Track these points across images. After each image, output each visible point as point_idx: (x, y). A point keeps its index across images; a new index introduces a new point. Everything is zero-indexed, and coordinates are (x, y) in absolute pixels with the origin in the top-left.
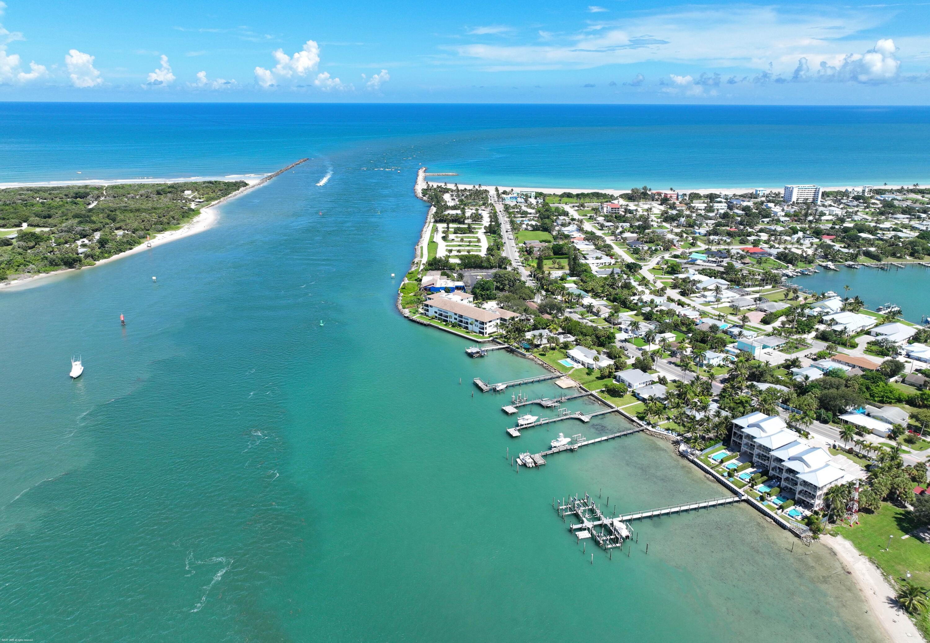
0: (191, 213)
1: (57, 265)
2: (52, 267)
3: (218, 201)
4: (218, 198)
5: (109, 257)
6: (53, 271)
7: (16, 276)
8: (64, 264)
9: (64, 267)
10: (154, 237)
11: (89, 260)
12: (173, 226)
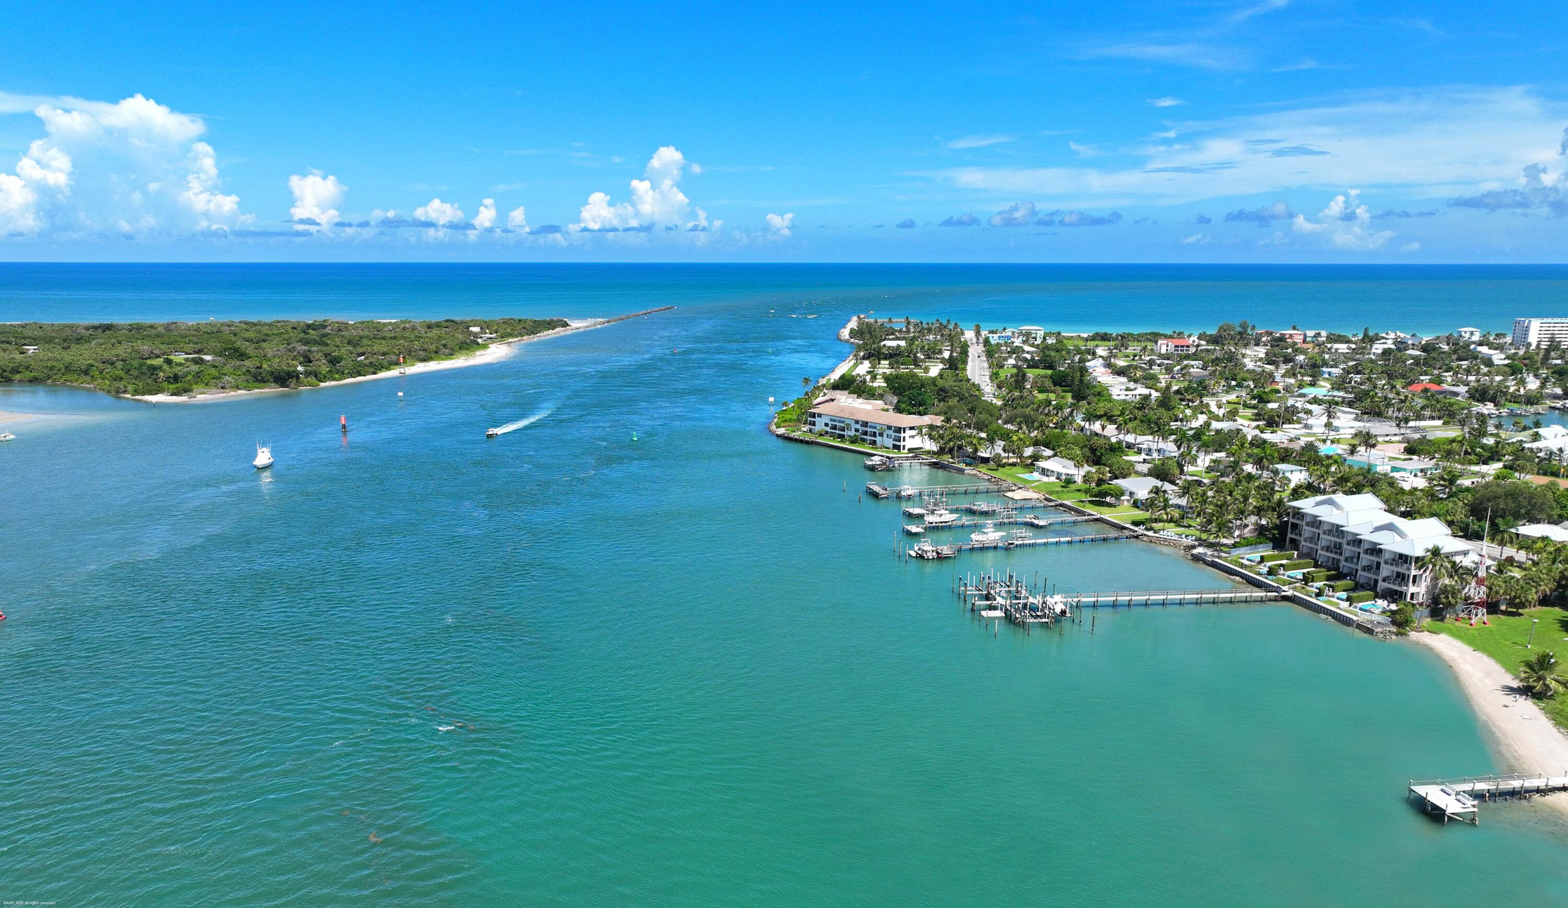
0: (475, 346)
1: (263, 381)
2: (257, 384)
3: (520, 338)
4: (521, 335)
5: (341, 379)
6: (258, 388)
7: (205, 391)
8: (275, 381)
9: (273, 385)
10: (413, 365)
11: (312, 379)
12: (443, 356)
